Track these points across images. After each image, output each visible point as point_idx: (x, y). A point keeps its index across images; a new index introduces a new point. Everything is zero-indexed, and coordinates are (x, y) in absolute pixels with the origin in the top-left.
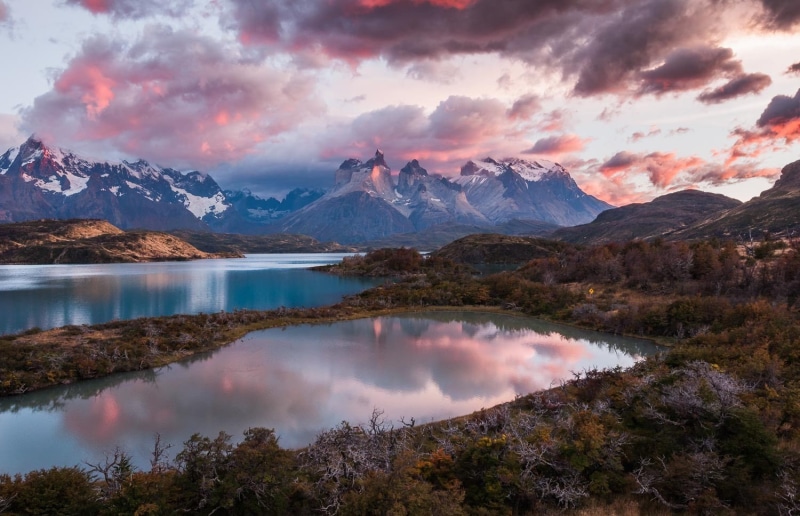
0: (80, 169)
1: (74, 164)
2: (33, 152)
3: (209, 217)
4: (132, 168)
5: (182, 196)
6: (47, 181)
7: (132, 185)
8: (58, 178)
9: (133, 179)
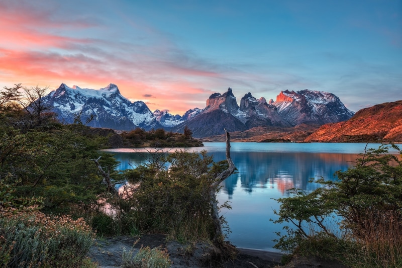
0: (82, 100)
1: (80, 98)
2: (60, 92)
3: (142, 124)
4: (108, 100)
5: (131, 113)
6: (64, 106)
7: (106, 108)
8: (70, 105)
9: (108, 105)
